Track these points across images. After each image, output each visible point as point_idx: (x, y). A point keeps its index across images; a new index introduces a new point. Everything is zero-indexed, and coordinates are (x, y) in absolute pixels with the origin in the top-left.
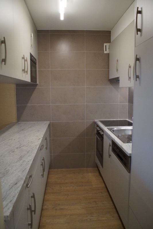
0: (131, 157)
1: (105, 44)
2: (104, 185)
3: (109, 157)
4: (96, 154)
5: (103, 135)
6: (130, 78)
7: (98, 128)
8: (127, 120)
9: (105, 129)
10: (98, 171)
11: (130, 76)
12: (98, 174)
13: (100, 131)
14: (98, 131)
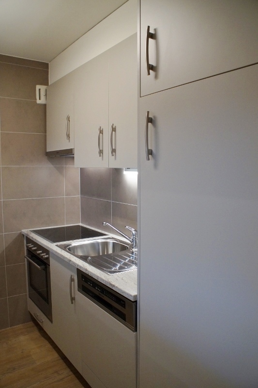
0: (136, 301)
1: (38, 87)
2: (56, 355)
3: (72, 303)
4: (28, 296)
5: (48, 259)
6: (101, 152)
7: (31, 246)
8: (80, 224)
9: (53, 247)
10: (35, 328)
11: (101, 149)
12: (36, 334)
13: (39, 252)
14: (29, 251)
